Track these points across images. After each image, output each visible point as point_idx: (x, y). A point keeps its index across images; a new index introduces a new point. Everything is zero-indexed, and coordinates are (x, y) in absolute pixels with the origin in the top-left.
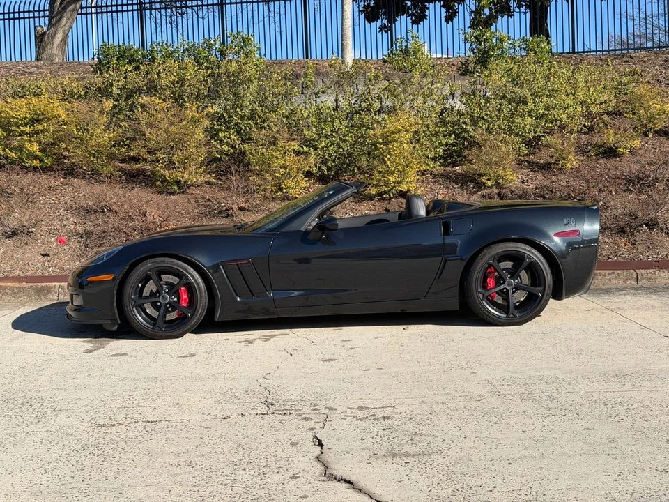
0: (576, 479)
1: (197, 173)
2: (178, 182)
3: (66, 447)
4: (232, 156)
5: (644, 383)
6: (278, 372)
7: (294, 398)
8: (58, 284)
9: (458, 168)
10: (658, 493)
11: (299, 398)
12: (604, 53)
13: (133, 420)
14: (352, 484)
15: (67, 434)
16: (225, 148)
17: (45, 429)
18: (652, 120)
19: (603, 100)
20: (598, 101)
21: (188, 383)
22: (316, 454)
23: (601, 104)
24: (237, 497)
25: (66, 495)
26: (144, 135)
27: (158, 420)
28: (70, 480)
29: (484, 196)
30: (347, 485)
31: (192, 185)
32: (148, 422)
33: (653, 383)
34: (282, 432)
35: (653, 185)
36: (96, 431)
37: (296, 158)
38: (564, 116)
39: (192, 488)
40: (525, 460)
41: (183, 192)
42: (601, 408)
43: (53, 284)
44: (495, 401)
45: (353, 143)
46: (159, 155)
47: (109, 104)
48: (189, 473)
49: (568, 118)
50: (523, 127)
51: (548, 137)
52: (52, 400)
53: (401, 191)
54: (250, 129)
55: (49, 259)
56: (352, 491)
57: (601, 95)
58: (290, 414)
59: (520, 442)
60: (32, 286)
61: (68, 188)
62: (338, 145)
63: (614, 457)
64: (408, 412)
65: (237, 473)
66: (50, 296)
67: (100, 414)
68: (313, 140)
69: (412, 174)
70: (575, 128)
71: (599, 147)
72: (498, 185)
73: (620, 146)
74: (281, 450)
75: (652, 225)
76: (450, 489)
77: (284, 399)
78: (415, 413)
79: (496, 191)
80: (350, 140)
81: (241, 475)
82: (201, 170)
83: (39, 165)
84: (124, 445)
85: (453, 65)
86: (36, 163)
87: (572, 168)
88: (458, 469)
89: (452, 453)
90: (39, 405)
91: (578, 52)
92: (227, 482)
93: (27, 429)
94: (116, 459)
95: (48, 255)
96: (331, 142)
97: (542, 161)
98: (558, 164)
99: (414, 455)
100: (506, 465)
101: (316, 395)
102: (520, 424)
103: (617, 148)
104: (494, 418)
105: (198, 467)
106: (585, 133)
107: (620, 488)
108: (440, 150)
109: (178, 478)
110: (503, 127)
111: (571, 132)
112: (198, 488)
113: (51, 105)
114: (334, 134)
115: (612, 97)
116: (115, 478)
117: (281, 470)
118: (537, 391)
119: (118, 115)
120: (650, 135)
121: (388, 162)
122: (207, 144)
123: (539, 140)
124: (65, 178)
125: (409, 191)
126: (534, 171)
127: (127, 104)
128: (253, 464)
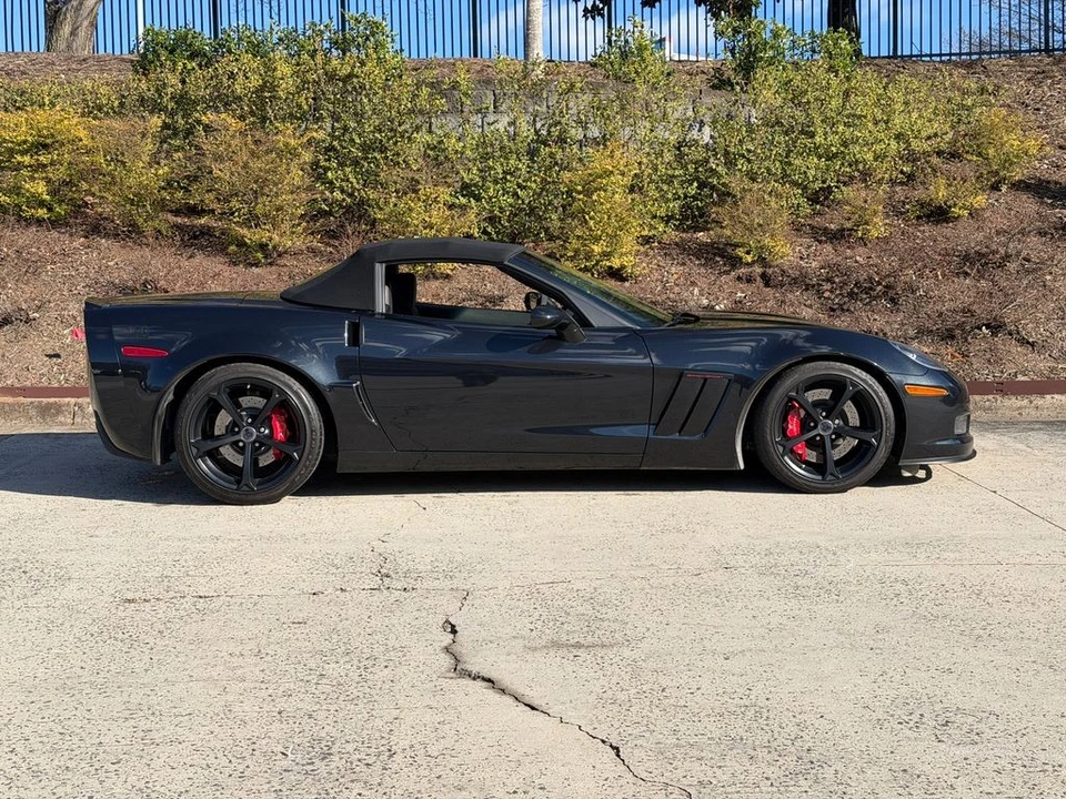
0: (817, 679)
1: (293, 233)
2: (263, 247)
3: (75, 629)
4: (348, 209)
5: (945, 555)
6: (402, 533)
7: (421, 568)
8: (73, 400)
9: (702, 234)
10: (932, 700)
11: (429, 567)
12: (943, 58)
13: (178, 595)
14: (493, 682)
15: (78, 612)
16: (338, 195)
17: (45, 604)
18: (1007, 165)
19: (931, 132)
20: (924, 134)
21: (264, 545)
22: (445, 644)
23: (929, 138)
24: (323, 697)
25: (72, 692)
26: (211, 172)
27: (215, 594)
28: (80, 672)
29: (739, 278)
30: (485, 684)
31: (286, 252)
32: (201, 597)
33: (957, 555)
34: (398, 614)
35: (1001, 266)
36: (121, 608)
37: (448, 213)
38: (870, 156)
39: (258, 685)
40: (748, 654)
41: (271, 264)
42: (875, 587)
43: (67, 400)
44: (721, 576)
45: (538, 191)
46: (234, 203)
47: (156, 121)
48: (256, 665)
49: (876, 160)
50: (805, 172)
51: (843, 188)
52: (57, 565)
53: (611, 268)
54: (377, 166)
55: (60, 360)
56: (491, 691)
57: (928, 124)
58: (413, 589)
59: (747, 631)
60: (32, 403)
61: (92, 252)
62: (515, 194)
63: (878, 651)
64: (588, 590)
65: (326, 666)
66: (61, 418)
67: (128, 586)
68: (476, 185)
69: (629, 242)
70: (887, 176)
71: (922, 205)
72: (762, 261)
73: (955, 205)
74: (394, 638)
75: (996, 327)
76: (634, 691)
77: (406, 568)
78: (599, 590)
79: (758, 270)
80: (534, 186)
81: (331, 669)
82: (300, 229)
83: (46, 217)
84: (162, 628)
85: (703, 72)
86: (42, 213)
87: (877, 238)
88: (651, 664)
89: (644, 645)
90: (37, 572)
91: (902, 56)
92: (309, 678)
93: (18, 604)
94: (149, 646)
95: (58, 356)
96: (503, 189)
97: (832, 226)
98: (856, 231)
99: (588, 647)
100: (721, 660)
101: (455, 565)
102: (751, 607)
103: (950, 207)
104: (714, 599)
105: (269, 658)
106: (902, 183)
107: (879, 692)
108: (675, 206)
109: (239, 672)
110: (774, 171)
111: (880, 182)
112: (267, 685)
113: (66, 122)
114: (508, 177)
115: (947, 128)
116: (146, 671)
117: (391, 663)
118: (784, 563)
119: (172, 139)
120: (1004, 188)
121: (592, 223)
122: (310, 189)
123: (830, 193)
124: (86, 237)
125: (623, 267)
126: (820, 242)
127: (187, 123)
128: (352, 655)
